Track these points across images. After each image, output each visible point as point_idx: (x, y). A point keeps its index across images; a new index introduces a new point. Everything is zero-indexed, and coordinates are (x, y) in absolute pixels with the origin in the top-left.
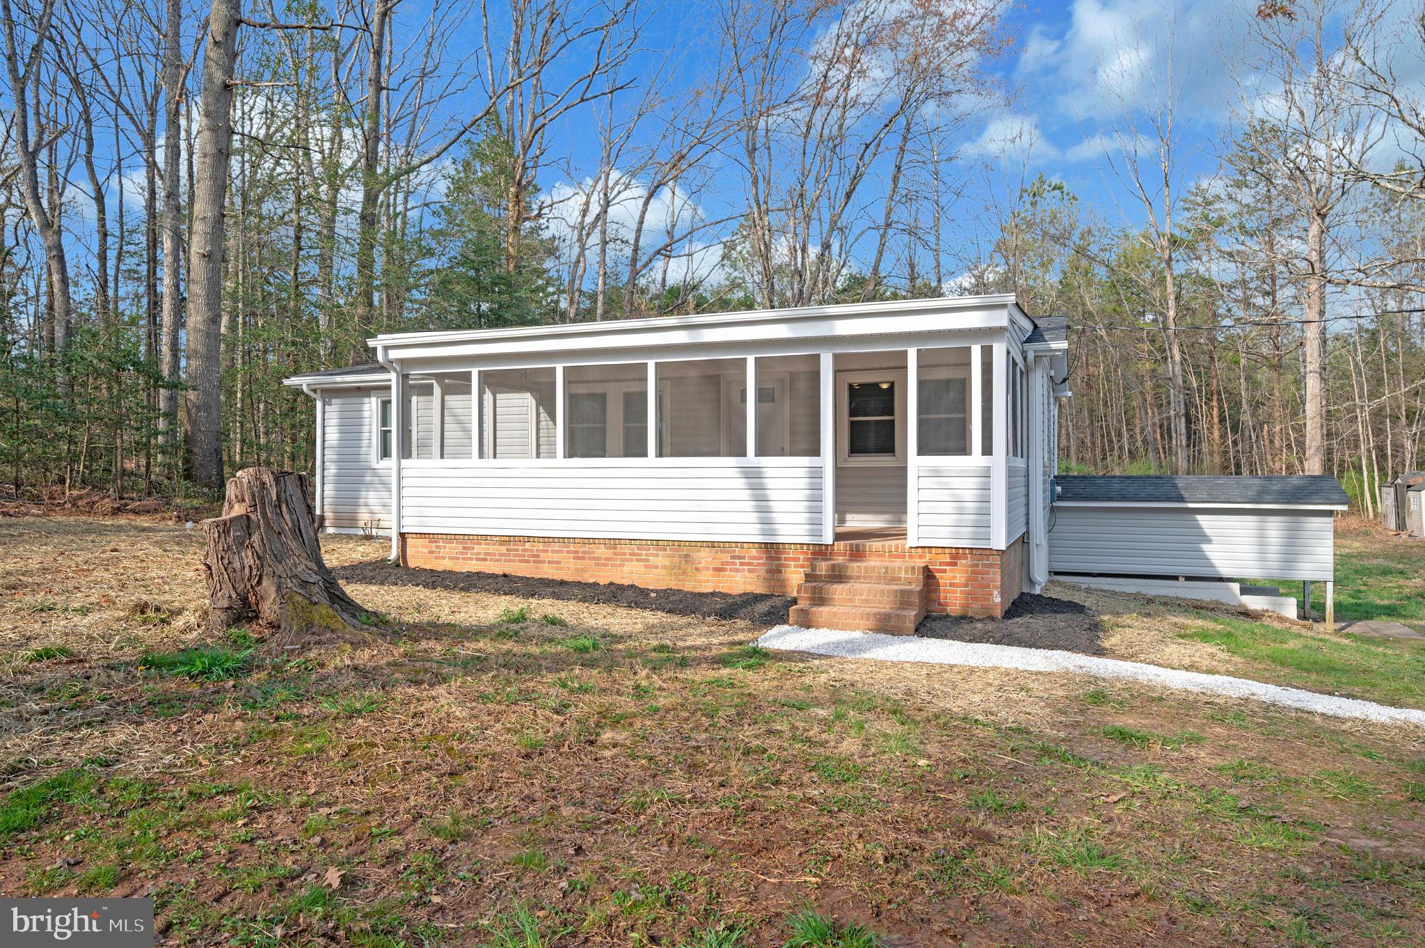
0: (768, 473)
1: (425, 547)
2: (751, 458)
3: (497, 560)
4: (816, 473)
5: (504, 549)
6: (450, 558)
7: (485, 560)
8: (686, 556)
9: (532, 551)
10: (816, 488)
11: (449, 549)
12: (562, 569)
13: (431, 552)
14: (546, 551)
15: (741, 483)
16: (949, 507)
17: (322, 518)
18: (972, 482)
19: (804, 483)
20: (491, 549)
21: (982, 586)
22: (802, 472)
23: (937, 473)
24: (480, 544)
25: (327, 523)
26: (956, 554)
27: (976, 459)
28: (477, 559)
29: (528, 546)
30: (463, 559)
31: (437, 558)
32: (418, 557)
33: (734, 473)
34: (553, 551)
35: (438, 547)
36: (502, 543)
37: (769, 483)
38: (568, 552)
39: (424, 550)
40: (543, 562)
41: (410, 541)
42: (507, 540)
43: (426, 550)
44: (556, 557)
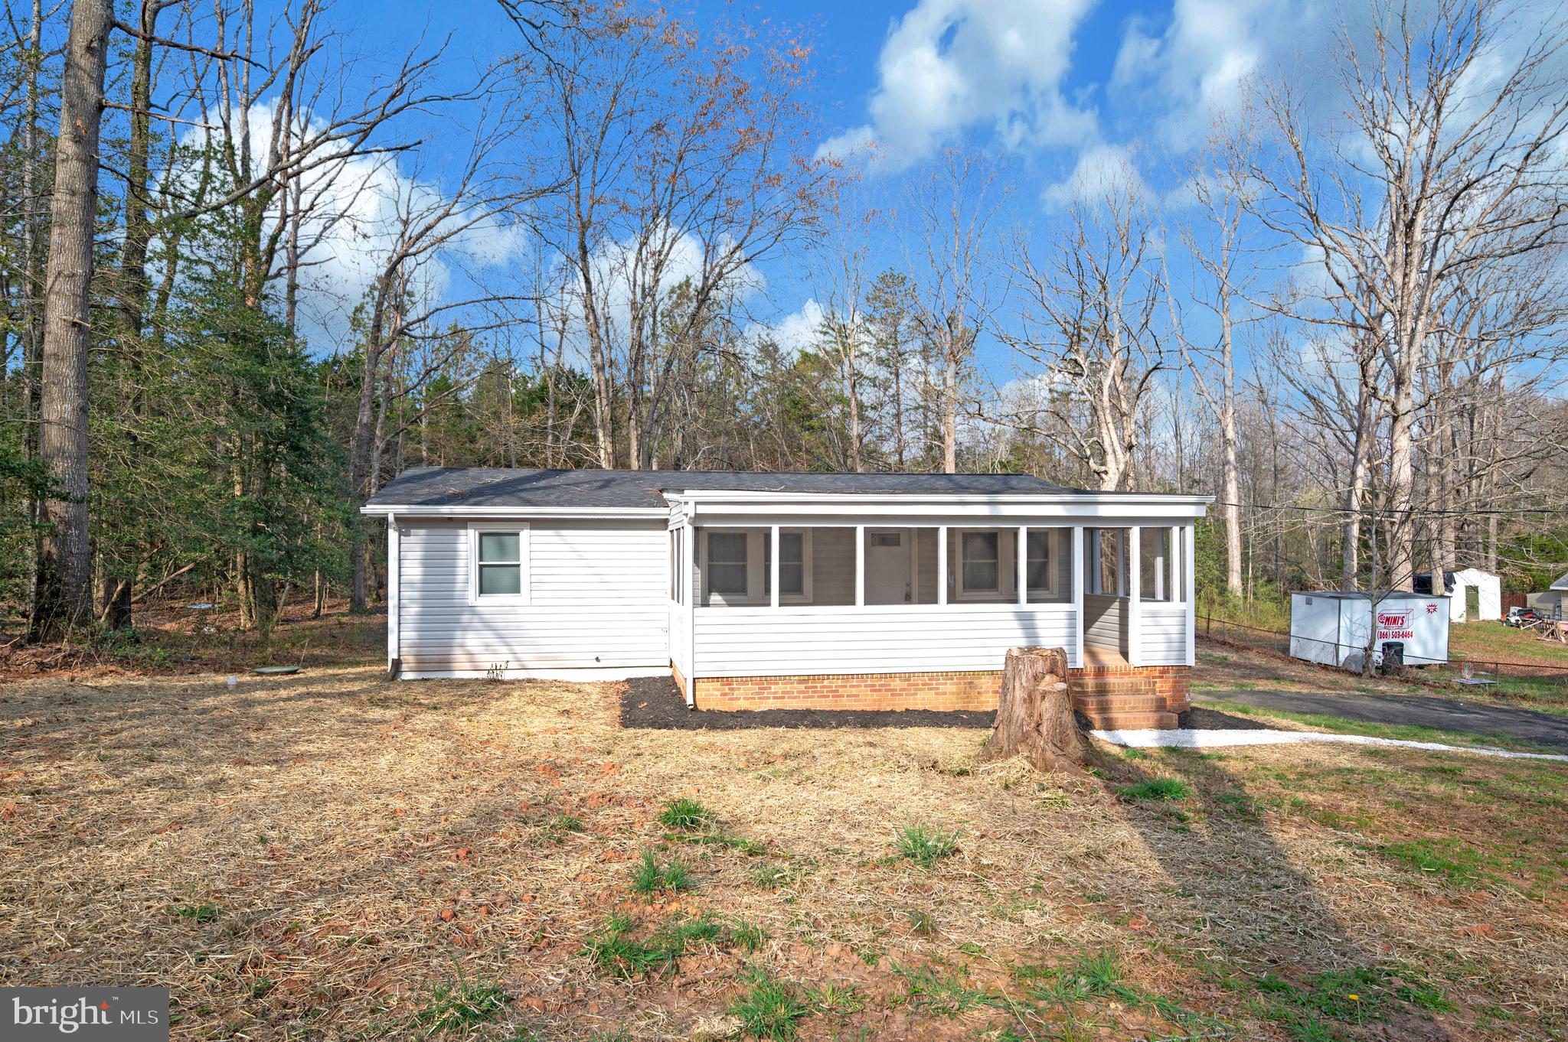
0: (1039, 616)
1: (716, 690)
2: (1024, 605)
3: (795, 698)
4: (1072, 616)
5: (802, 687)
6: (745, 699)
7: (783, 698)
8: (970, 683)
9: (830, 687)
10: (1072, 627)
11: (741, 691)
12: (860, 701)
13: (724, 694)
14: (845, 687)
15: (1016, 624)
16: (1162, 638)
17: (397, 663)
18: (1176, 621)
19: (1064, 623)
20: (788, 687)
21: (1179, 691)
22: (1063, 616)
23: (1154, 615)
24: (777, 684)
25: (404, 667)
26: (1165, 670)
27: (1176, 605)
28: (774, 698)
29: (826, 683)
30: (760, 698)
31: (730, 699)
32: (711, 699)
33: (1010, 616)
34: (851, 686)
35: (732, 689)
36: (800, 682)
37: (1039, 624)
38: (866, 686)
39: (715, 693)
40: (843, 696)
41: (700, 685)
42: (804, 679)
43: (718, 693)
44: (854, 691)
